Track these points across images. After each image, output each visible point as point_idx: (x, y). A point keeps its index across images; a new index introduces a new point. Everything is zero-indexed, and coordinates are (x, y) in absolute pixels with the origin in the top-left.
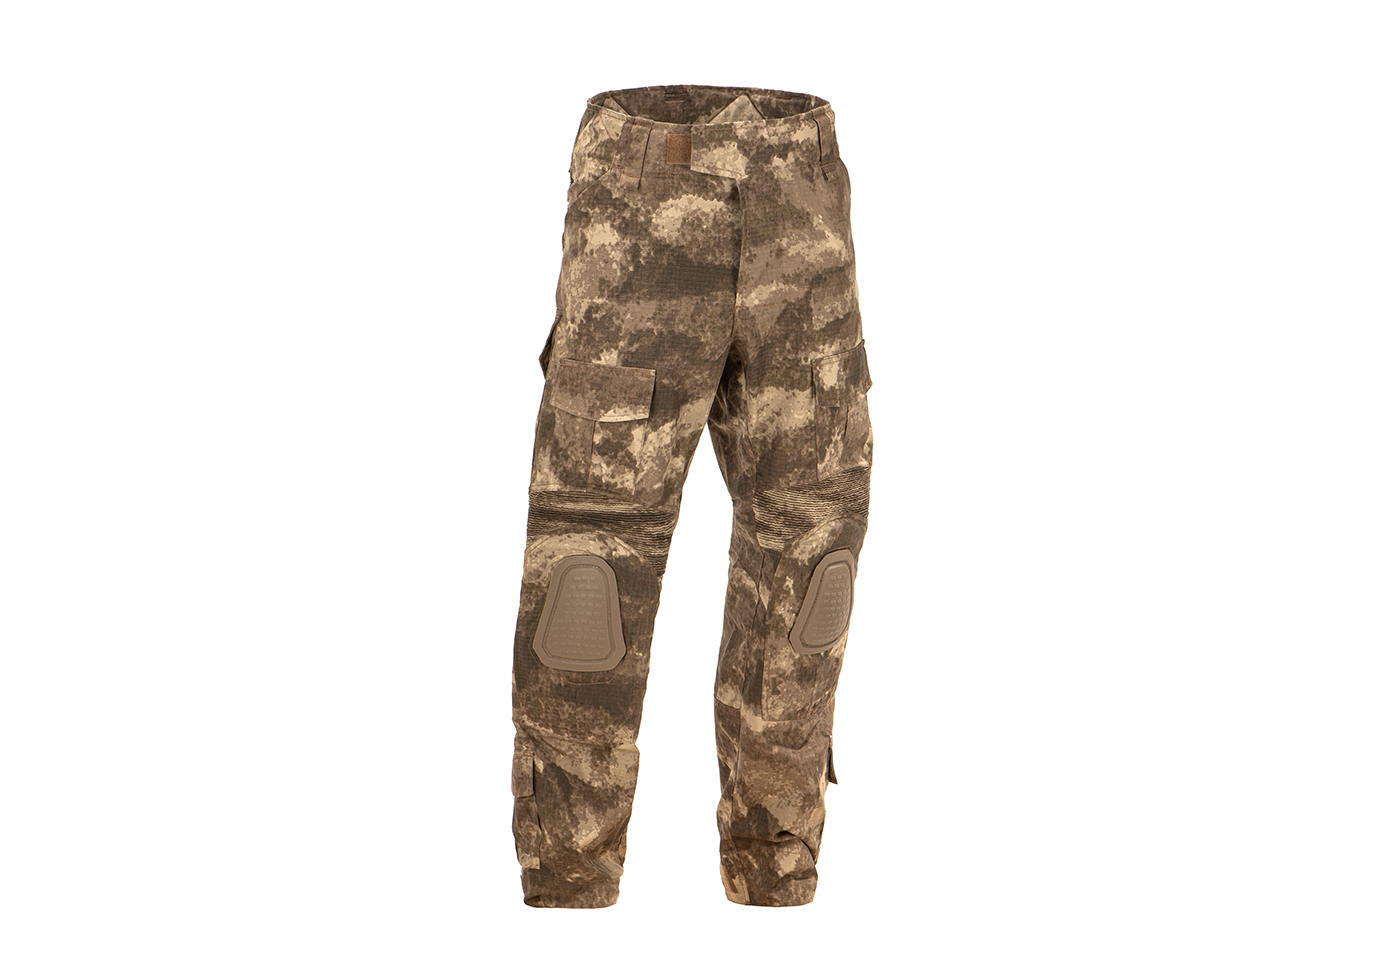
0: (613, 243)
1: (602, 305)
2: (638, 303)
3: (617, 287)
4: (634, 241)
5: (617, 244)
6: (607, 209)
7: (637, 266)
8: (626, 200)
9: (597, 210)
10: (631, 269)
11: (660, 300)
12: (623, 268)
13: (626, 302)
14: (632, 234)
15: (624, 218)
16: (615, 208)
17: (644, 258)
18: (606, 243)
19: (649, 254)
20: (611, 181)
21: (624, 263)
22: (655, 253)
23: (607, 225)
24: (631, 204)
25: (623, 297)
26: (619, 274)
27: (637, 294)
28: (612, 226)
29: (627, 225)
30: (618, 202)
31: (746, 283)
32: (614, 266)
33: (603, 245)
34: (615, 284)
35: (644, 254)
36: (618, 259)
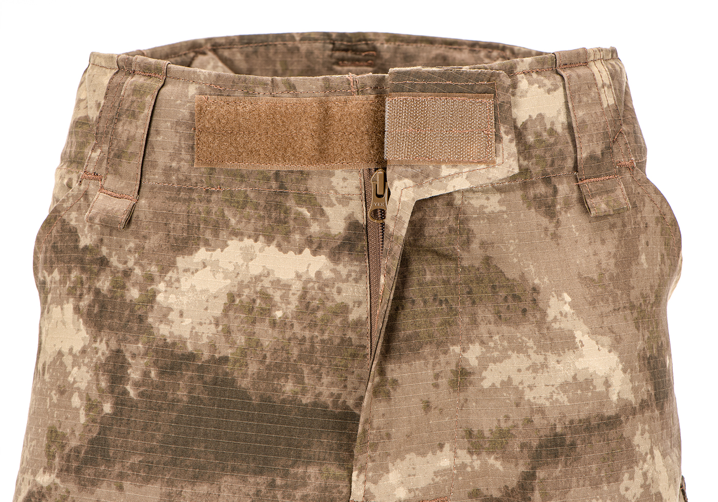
0: (77, 348)
1: (49, 488)
2: (120, 488)
3: (77, 450)
4: (114, 345)
5: (83, 351)
6: (70, 272)
7: (121, 401)
8: (104, 251)
9: (56, 275)
10: (107, 408)
11: (170, 483)
12: (92, 406)
13: (94, 483)
14: (111, 328)
15: (98, 292)
16: (83, 270)
17: (136, 385)
18: (65, 350)
19: (146, 374)
20: (79, 208)
21: (94, 394)
22: (161, 373)
23: (69, 307)
24: (114, 260)
25: (89, 472)
26: (83, 419)
27: (117, 468)
28: (77, 310)
29: (103, 306)
30: (88, 257)
31: (374, 446)
32: (76, 401)
33: (60, 354)
34: (74, 443)
35: (135, 374)
36: (83, 385)
